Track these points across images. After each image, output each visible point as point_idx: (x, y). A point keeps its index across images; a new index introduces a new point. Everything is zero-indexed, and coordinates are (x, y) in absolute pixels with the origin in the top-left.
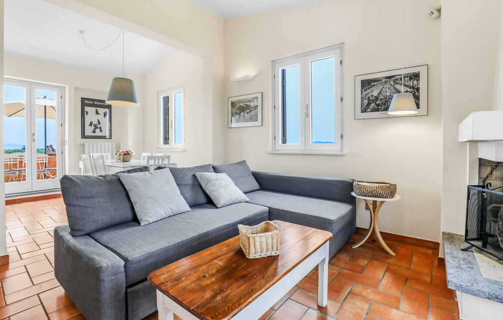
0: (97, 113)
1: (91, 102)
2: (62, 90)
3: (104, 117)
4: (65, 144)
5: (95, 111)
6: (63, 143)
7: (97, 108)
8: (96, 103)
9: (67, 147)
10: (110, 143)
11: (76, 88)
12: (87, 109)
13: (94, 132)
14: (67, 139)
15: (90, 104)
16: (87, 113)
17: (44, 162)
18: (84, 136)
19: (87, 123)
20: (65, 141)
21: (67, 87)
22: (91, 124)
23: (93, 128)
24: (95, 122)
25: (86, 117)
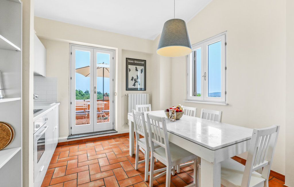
0: (137, 70)
1: (133, 62)
2: (113, 53)
3: (141, 73)
4: (115, 95)
5: (135, 68)
6: (114, 94)
7: (137, 66)
8: (136, 62)
9: (116, 97)
10: (145, 94)
11: (123, 50)
12: (130, 67)
13: (134, 85)
14: (116, 91)
15: (132, 62)
16: (130, 71)
17: (102, 107)
18: (127, 89)
19: (130, 78)
20: (115, 93)
21: (117, 49)
22: (132, 80)
23: (134, 82)
24: (135, 77)
25: (129, 73)
